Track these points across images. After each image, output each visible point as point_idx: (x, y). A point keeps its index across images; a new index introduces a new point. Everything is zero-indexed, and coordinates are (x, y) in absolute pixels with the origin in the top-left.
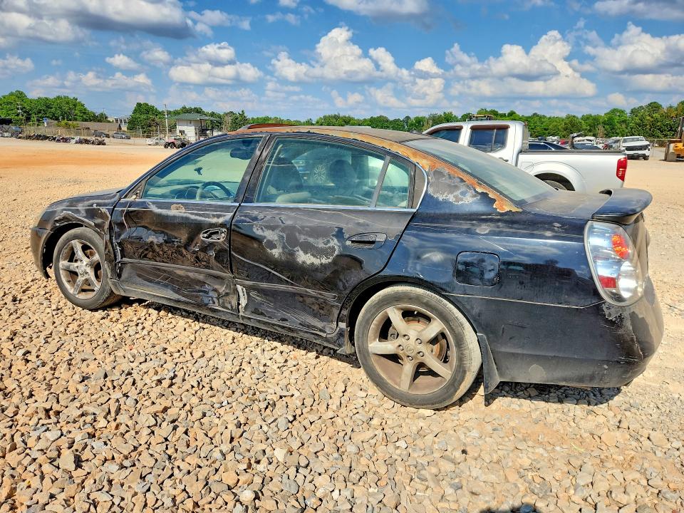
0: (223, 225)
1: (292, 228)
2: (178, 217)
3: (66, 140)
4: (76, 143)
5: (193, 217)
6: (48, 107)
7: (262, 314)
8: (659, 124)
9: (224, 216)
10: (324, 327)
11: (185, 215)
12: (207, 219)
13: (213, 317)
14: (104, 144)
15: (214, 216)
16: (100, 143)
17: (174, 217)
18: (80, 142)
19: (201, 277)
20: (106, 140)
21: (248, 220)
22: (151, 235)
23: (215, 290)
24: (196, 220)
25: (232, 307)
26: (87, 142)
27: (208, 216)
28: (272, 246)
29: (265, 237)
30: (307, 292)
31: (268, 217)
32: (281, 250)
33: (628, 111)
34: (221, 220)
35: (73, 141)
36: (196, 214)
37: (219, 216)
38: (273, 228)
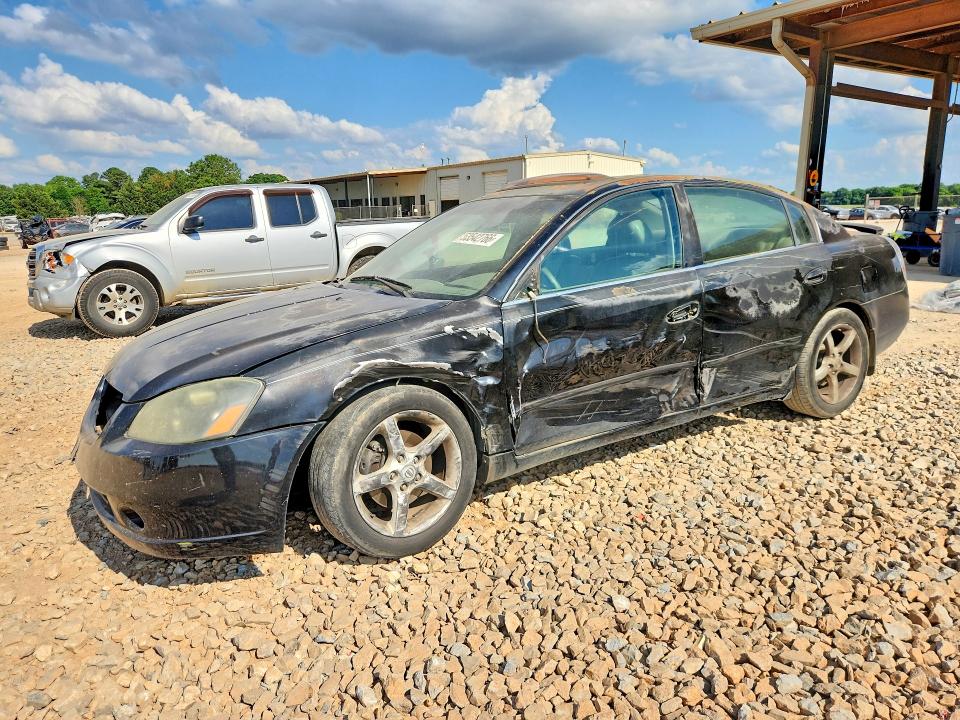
0: (694, 297)
1: (761, 281)
2: (632, 304)
5: (653, 298)
7: (726, 394)
8: (154, 196)
9: (691, 285)
10: (780, 378)
11: (640, 298)
12: (672, 295)
13: (660, 432)
15: (679, 289)
17: (625, 305)
19: (644, 383)
21: (718, 283)
22: (583, 344)
23: (663, 392)
24: (659, 300)
25: (688, 402)
27: (671, 291)
28: (748, 305)
29: (740, 298)
30: (775, 344)
31: (736, 275)
32: (757, 307)
33: (79, 179)
34: (689, 292)
36: (657, 293)
37: (685, 288)
38: (744, 285)
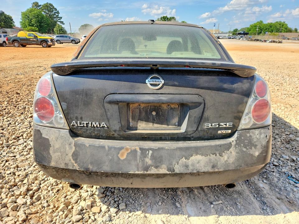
3: (265, 41)
4: (269, 42)
6: (271, 27)
14: (281, 43)
16: (280, 42)
18: (271, 42)
20: (283, 41)
26: (274, 42)
35: (268, 41)
